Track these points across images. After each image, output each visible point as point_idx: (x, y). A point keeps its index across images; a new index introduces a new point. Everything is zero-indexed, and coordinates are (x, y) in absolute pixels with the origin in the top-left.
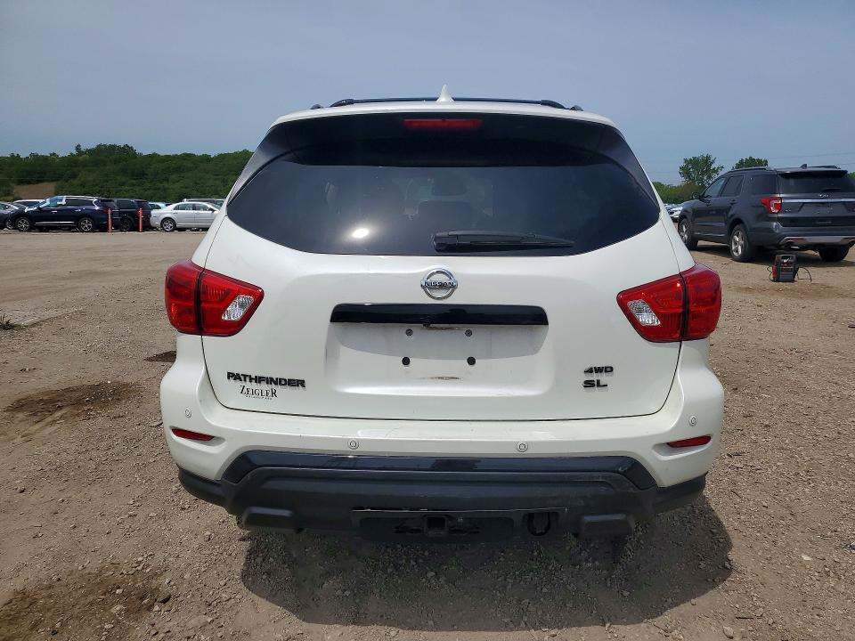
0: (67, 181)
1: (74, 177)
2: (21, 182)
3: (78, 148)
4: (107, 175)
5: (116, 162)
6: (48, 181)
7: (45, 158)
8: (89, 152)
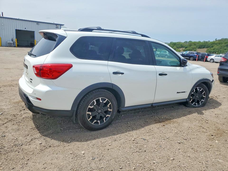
0: (210, 48)
1: (212, 47)
2: (199, 48)
3: (216, 39)
4: (222, 47)
5: (225, 43)
6: (206, 48)
7: (207, 42)
8: (219, 40)
